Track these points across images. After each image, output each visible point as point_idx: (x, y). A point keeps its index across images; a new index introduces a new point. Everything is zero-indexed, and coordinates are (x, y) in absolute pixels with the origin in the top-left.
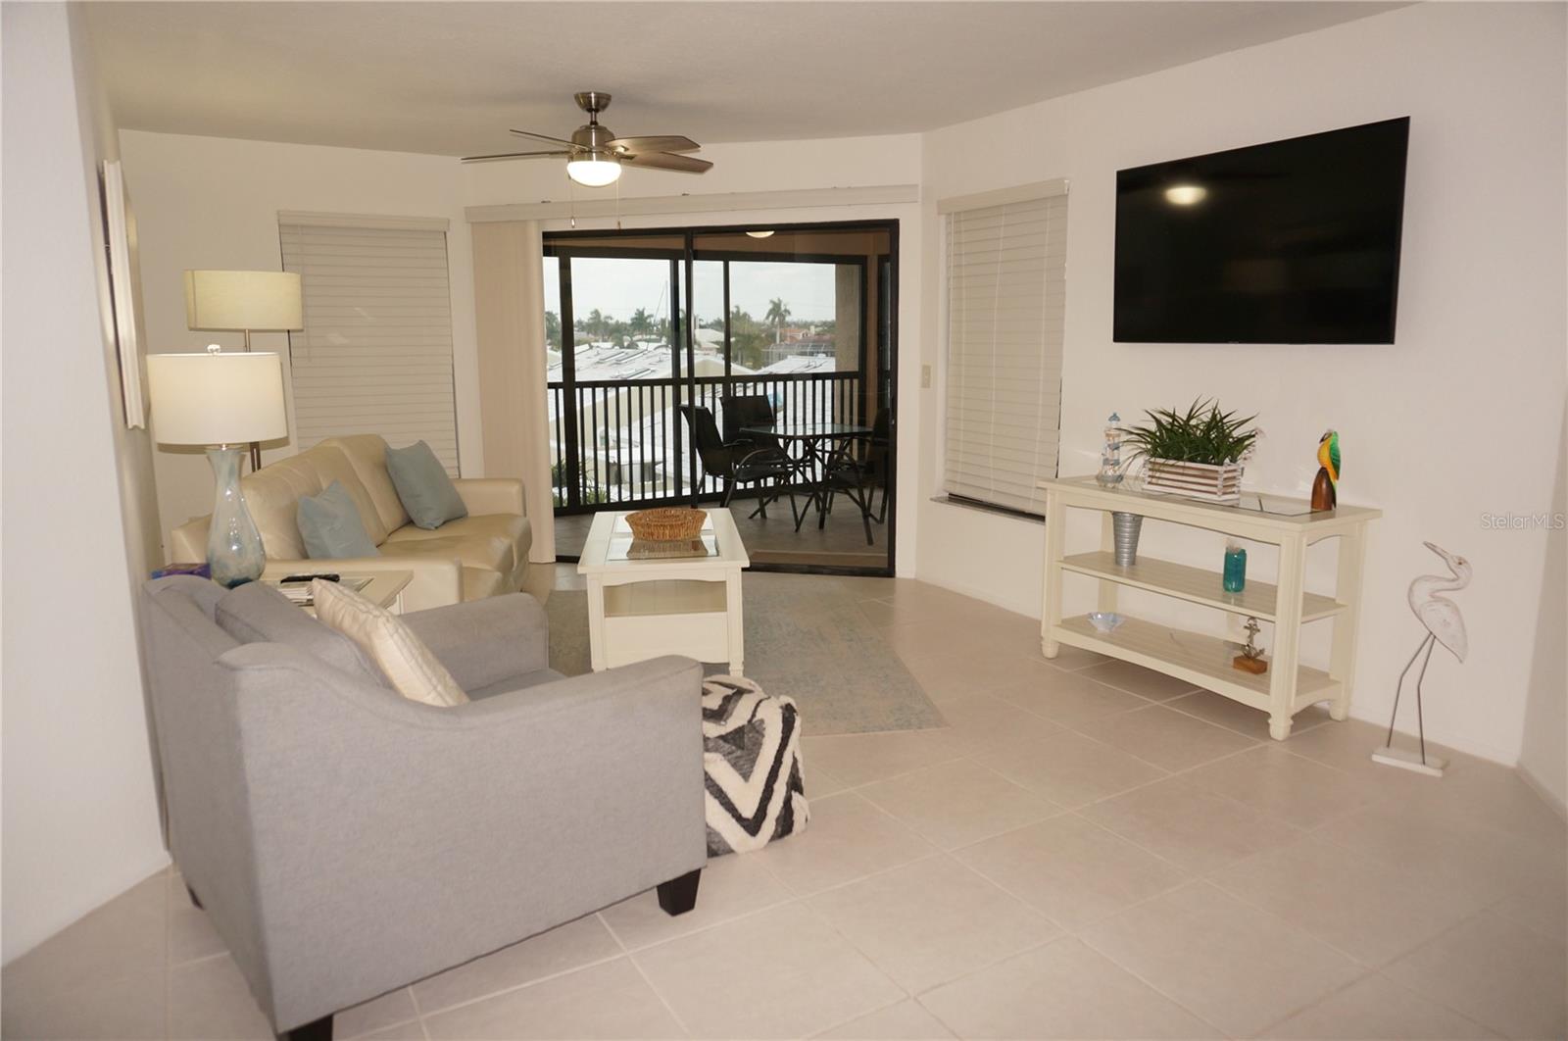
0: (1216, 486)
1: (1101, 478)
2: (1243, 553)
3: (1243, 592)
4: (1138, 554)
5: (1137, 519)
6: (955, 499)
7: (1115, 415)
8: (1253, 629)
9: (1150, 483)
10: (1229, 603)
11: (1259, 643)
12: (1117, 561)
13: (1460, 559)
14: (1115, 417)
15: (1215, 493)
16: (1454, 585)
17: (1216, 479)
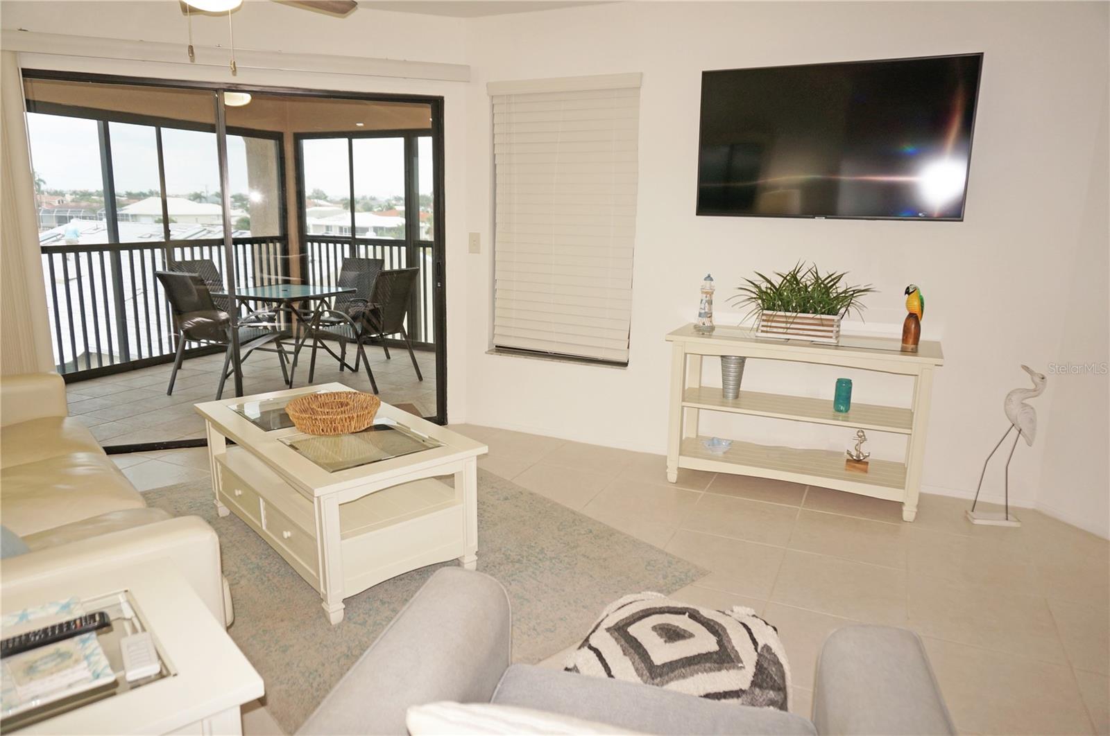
0: (832, 331)
1: (696, 327)
2: (849, 382)
3: (849, 412)
4: (741, 389)
5: (742, 361)
6: (501, 349)
7: (709, 276)
8: (862, 438)
9: (762, 331)
10: (838, 420)
11: (865, 449)
12: (724, 396)
13: (1043, 375)
14: (709, 278)
15: (831, 337)
16: (1036, 393)
17: (832, 326)
